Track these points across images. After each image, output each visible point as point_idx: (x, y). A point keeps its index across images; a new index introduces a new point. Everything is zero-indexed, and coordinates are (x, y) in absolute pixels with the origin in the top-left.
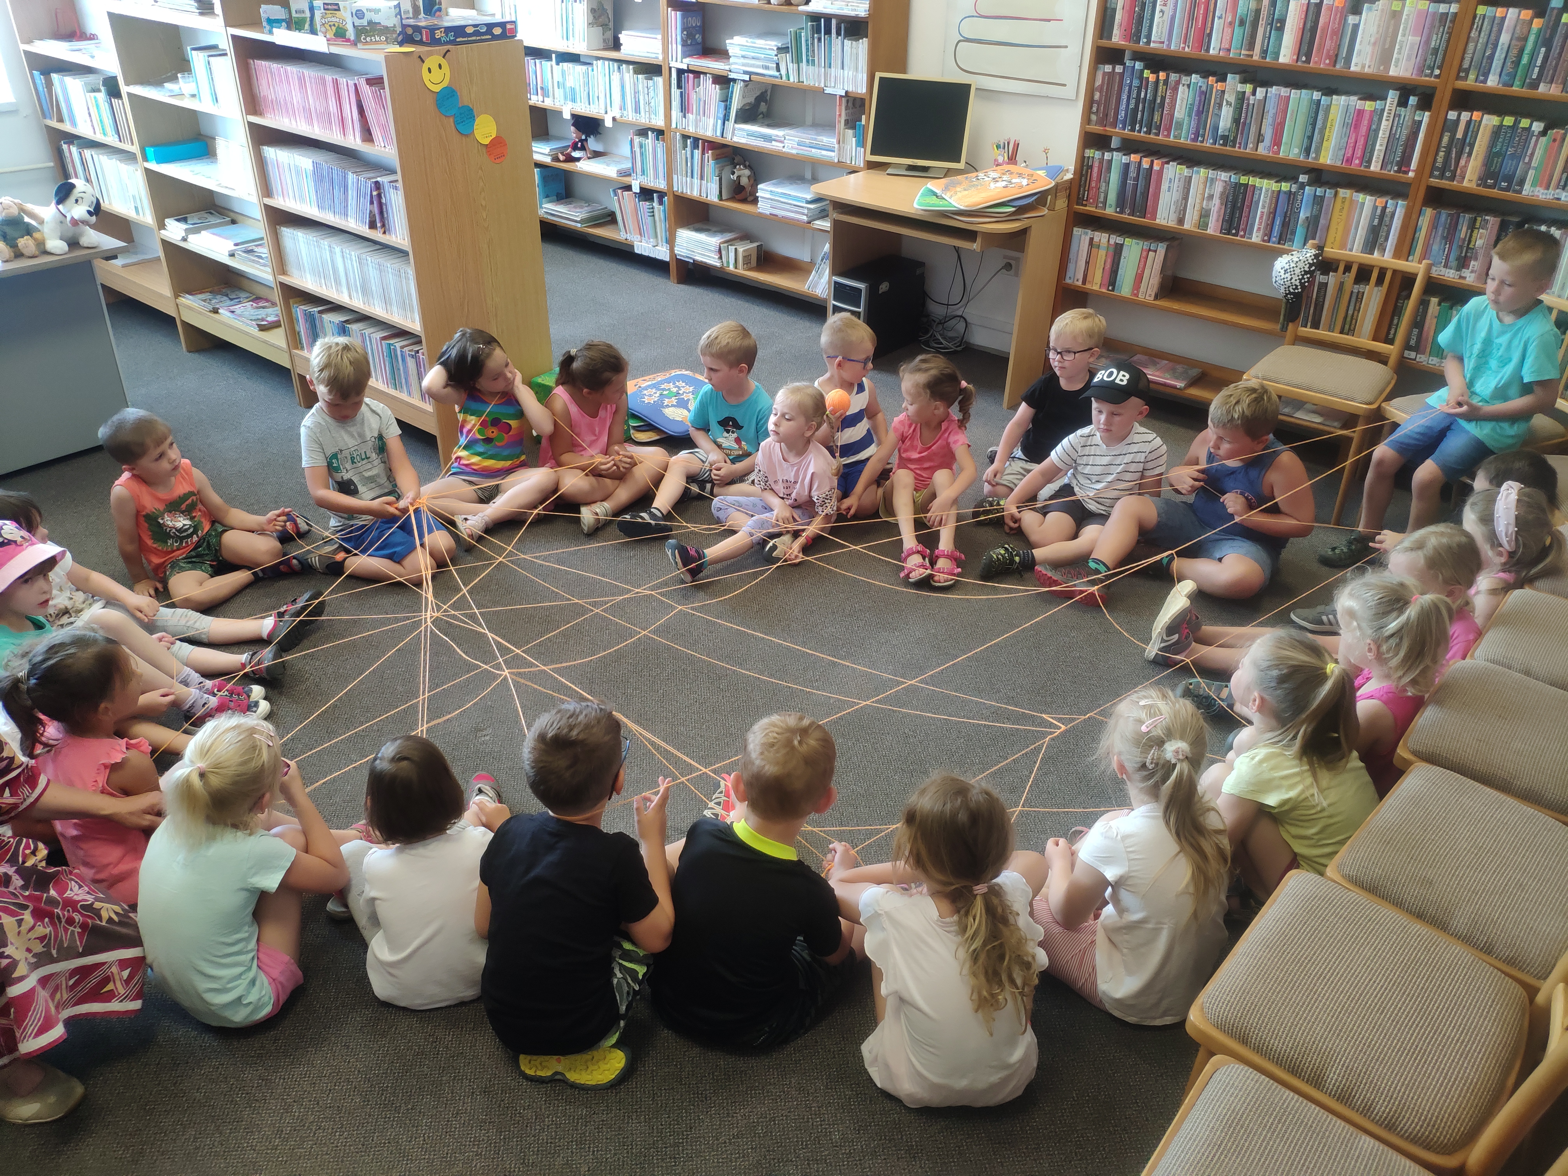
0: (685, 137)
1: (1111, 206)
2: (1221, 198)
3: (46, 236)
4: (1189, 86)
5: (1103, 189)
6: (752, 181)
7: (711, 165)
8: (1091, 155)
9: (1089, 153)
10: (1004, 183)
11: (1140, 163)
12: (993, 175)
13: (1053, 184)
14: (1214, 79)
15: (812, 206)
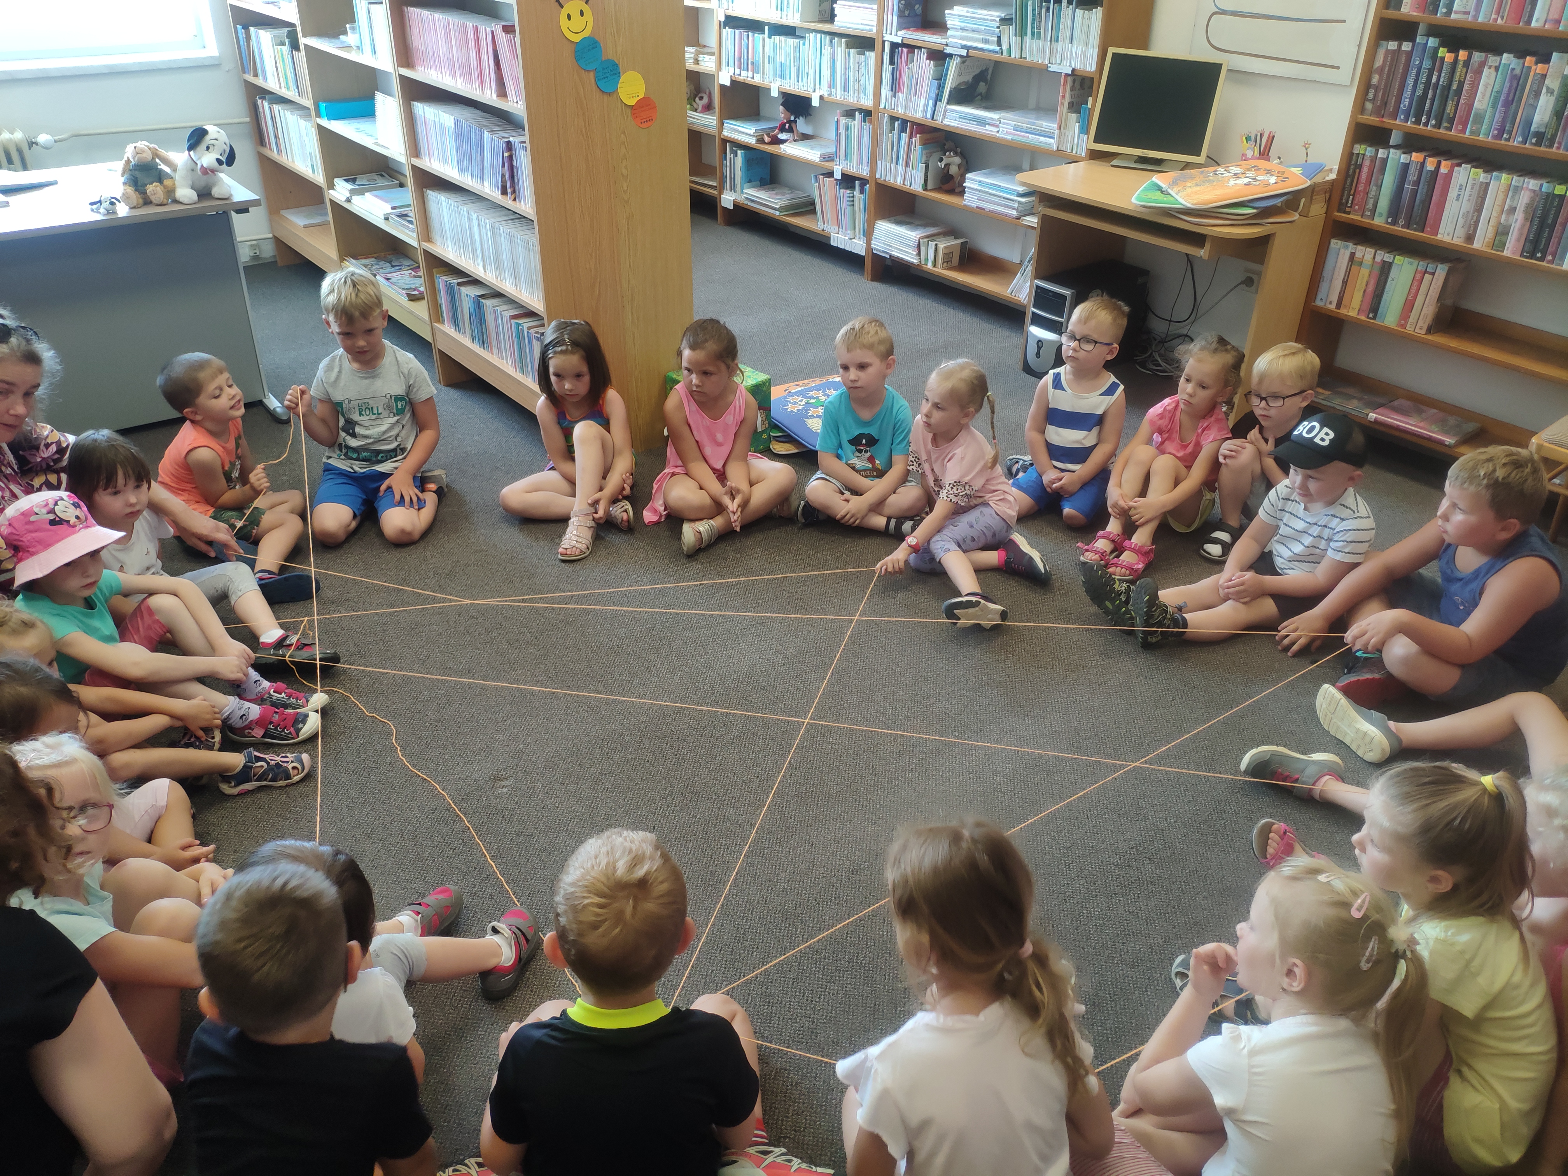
0: (893, 119)
1: (1381, 215)
2: (1526, 211)
3: (177, 184)
4: (1497, 69)
5: (1373, 193)
6: (962, 170)
7: (917, 149)
8: (1362, 152)
9: (1359, 149)
10: (1246, 180)
11: (1423, 164)
12: (1235, 170)
13: (1308, 183)
14: (1534, 59)
15: (1023, 200)
